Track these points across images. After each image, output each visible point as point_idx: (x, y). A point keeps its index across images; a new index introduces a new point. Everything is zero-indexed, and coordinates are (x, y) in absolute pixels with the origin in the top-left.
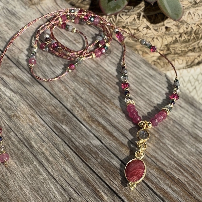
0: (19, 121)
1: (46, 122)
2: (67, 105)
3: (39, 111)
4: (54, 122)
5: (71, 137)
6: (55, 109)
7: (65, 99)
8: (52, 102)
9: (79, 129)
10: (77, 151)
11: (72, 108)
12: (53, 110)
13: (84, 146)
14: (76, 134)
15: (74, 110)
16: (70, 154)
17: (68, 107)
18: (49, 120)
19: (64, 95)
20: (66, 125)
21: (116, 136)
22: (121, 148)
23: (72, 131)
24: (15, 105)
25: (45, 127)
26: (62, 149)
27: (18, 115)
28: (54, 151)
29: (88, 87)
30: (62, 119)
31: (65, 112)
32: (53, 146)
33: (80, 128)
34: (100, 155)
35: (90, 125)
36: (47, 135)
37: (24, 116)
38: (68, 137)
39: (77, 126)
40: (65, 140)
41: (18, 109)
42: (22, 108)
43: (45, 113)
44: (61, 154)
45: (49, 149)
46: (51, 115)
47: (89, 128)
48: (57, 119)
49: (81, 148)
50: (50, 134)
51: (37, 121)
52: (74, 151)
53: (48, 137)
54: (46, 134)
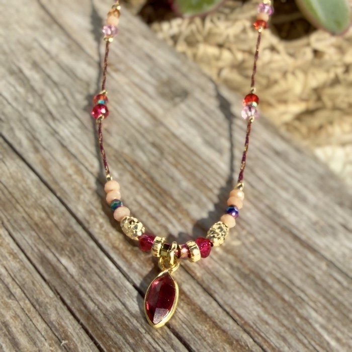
1: (23, 247)
2: (77, 209)
3: (9, 221)
4: (42, 249)
5: (77, 287)
6: (49, 217)
7: (73, 196)
8: (44, 200)
9: (98, 270)
10: (88, 324)
11: (87, 218)
12: (42, 219)
13: (107, 313)
14: (90, 281)
15: (91, 222)
16: (72, 332)
18: (30, 242)
19: (73, 186)
20: (70, 258)
21: (188, 293)
22: (199, 323)
23: (83, 273)
25: (18, 260)
26: (53, 317)
28: (34, 321)
29: (129, 171)
30: (61, 243)
31: (71, 227)
32: (32, 309)
33: (103, 267)
34: (144, 339)
35: (127, 261)
38: (71, 289)
39: (95, 262)
40: (62, 294)
43: (24, 225)
44: (51, 329)
45: (22, 315)
46: (37, 231)
47: (125, 269)
48: (51, 243)
49: (100, 317)
50: (28, 277)
52: (82, 324)
53: (24, 285)
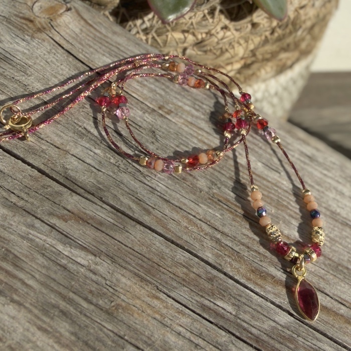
0: (132, 317)
2: (207, 256)
3: (161, 284)
5: (239, 321)
6: (189, 270)
8: (178, 257)
10: (259, 345)
11: (218, 261)
12: (186, 274)
15: (222, 264)
17: (210, 261)
20: (222, 300)
23: (237, 308)
24: (108, 282)
27: (123, 304)
30: (210, 289)
31: (210, 273)
35: (261, 287)
36: (197, 331)
37: (138, 301)
38: (235, 323)
41: (117, 289)
42: (124, 285)
46: (187, 285)
50: (201, 327)
51: (166, 307)
53: (201, 334)
54: (195, 330)
